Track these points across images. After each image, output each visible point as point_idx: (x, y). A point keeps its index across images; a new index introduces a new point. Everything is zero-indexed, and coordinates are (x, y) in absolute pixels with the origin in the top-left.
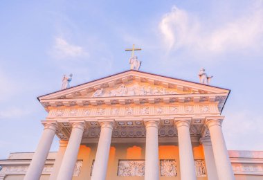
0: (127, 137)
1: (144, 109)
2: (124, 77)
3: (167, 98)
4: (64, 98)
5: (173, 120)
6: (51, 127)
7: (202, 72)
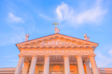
0: (53, 61)
1: (63, 50)
2: (54, 36)
3: (73, 46)
4: (28, 45)
5: (75, 56)
6: (22, 58)
7: (85, 35)
